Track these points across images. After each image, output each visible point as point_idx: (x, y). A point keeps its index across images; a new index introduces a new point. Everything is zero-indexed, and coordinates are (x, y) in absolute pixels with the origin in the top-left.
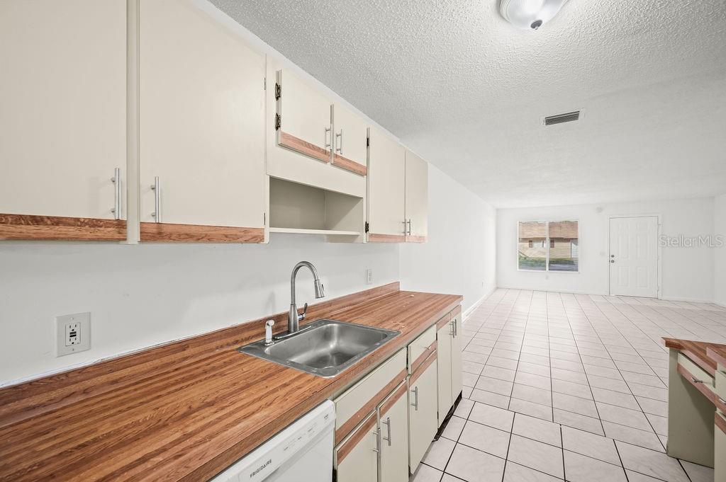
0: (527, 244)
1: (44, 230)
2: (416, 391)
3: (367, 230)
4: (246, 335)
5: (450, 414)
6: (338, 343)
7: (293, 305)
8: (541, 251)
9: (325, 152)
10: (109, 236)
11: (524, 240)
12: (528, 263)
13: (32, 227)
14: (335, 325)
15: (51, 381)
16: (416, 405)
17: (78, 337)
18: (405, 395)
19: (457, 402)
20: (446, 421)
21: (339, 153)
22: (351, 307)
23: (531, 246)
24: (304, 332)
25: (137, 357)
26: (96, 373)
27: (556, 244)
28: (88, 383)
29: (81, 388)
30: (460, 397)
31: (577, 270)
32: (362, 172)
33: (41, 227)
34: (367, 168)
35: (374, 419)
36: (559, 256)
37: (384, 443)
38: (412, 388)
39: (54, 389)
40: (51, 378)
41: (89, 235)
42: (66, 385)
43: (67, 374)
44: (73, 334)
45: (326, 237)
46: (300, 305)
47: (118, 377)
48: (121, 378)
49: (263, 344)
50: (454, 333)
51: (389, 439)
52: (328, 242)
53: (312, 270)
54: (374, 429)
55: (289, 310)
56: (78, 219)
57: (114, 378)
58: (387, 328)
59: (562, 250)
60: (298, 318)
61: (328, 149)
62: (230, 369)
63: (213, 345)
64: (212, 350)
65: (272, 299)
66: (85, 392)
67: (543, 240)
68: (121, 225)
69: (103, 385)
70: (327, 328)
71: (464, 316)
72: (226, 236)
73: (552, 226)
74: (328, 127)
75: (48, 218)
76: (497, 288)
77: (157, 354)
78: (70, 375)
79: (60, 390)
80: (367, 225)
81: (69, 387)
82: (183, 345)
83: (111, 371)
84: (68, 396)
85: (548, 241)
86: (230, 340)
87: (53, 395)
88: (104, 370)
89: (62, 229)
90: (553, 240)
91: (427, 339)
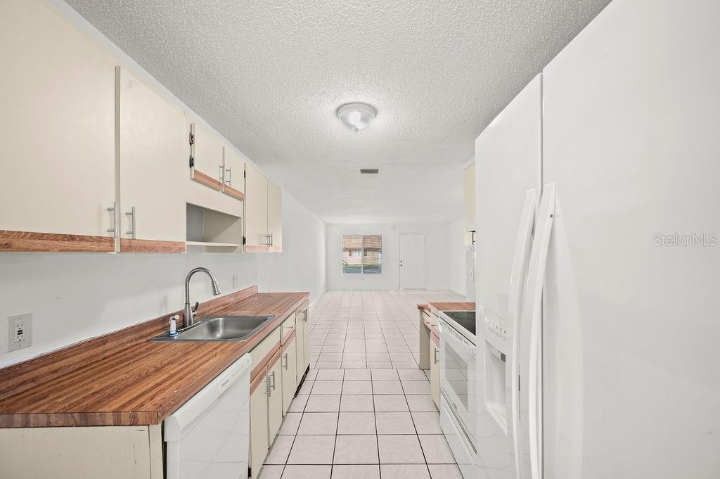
0: (347, 253)
1: (76, 245)
2: (286, 357)
3: (244, 243)
4: (148, 331)
5: (303, 379)
6: (224, 332)
7: (187, 303)
8: (356, 259)
9: (220, 184)
10: (106, 248)
11: (345, 250)
12: (349, 269)
13: (70, 243)
14: (221, 319)
15: (9, 371)
16: (286, 367)
17: (23, 334)
18: (280, 359)
19: (307, 372)
20: (300, 385)
21: (228, 184)
22: (224, 307)
23: (350, 255)
24: (197, 325)
25: (71, 350)
26: (41, 364)
27: (369, 253)
28: (36, 373)
29: (31, 377)
30: (308, 368)
31: (380, 272)
32: (240, 197)
33: (75, 242)
34: (244, 195)
35: (265, 373)
36: (369, 263)
37: (272, 388)
38: (284, 355)
39: (10, 378)
40: (9, 368)
41: (97, 248)
42: (20, 374)
43: (20, 365)
44: (20, 332)
45: (204, 248)
46: (193, 304)
47: (57, 368)
48: (60, 368)
49: (169, 336)
50: (306, 319)
51: (274, 386)
52: (206, 251)
53: (209, 274)
54: (265, 379)
55: (183, 308)
56: (91, 237)
57: (54, 369)
58: (264, 315)
59: (371, 258)
60: (192, 314)
61: (221, 181)
62: (159, 350)
63: (125, 340)
64: (124, 344)
65: (165, 302)
66: (33, 380)
67: (358, 250)
68: (111, 240)
69: (47, 374)
70: (214, 322)
71: (311, 307)
72: (165, 248)
73: (365, 238)
74: (222, 165)
75: (78, 236)
76: (327, 290)
77: (85, 347)
78: (22, 366)
79: (15, 379)
80: (244, 239)
81: (22, 376)
82: (104, 340)
83: (52, 363)
84: (21, 384)
85: (363, 250)
86: (138, 335)
87: (11, 383)
88: (47, 362)
89: (84, 244)
90: (366, 250)
91: (290, 322)
